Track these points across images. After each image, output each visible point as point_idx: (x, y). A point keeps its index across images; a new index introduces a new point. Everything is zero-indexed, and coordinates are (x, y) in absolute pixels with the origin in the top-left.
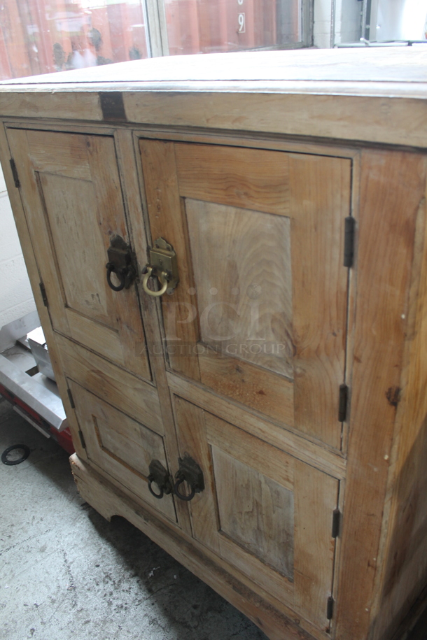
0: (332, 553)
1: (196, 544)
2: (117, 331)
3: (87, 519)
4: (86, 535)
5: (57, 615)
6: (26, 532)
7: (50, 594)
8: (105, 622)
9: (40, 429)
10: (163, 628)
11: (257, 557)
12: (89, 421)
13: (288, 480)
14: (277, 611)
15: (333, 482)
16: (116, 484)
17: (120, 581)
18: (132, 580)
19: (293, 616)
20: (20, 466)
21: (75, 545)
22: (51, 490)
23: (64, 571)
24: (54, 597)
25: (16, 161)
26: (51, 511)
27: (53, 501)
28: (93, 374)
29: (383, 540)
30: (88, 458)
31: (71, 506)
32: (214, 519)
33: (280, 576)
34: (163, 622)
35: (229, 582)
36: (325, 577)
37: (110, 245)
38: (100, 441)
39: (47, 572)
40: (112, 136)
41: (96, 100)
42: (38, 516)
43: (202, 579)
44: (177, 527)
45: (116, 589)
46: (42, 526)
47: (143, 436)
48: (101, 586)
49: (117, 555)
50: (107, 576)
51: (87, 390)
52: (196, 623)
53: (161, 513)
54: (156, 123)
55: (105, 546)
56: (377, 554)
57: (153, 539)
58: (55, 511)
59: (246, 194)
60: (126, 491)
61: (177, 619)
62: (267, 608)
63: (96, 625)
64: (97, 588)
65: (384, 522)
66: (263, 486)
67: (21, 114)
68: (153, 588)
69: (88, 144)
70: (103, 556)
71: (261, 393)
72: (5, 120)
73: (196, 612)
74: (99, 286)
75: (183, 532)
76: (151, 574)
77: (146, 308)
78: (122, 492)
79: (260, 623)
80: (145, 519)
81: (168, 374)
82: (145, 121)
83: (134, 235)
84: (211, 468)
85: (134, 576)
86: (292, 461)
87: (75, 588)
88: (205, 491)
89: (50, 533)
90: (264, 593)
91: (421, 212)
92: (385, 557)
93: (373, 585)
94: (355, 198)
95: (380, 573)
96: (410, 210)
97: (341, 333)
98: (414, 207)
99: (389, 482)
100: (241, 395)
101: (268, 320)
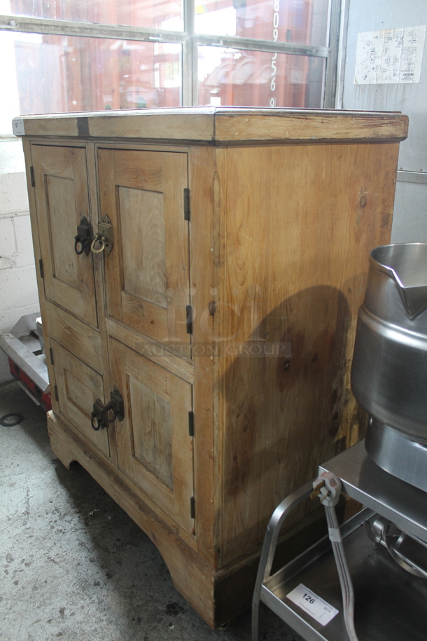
0: (192, 453)
1: (121, 475)
2: (81, 291)
3: (54, 470)
4: (49, 480)
5: (9, 528)
6: (3, 472)
7: (8, 515)
8: (44, 539)
9: (34, 399)
10: (88, 550)
11: (154, 474)
12: (62, 374)
13: (167, 393)
14: (165, 524)
15: (188, 387)
16: (75, 431)
17: (65, 514)
18: (75, 515)
19: (174, 527)
20: (13, 428)
21: (38, 486)
22: (31, 446)
23: (24, 501)
24: (11, 517)
25: (34, 169)
26: (27, 461)
27: (31, 454)
28: (66, 330)
29: (216, 432)
30: (60, 412)
31: (44, 459)
32: (130, 444)
33: (166, 488)
34: (89, 545)
35: (137, 503)
36: (189, 478)
37: (80, 224)
38: (68, 393)
39: (11, 500)
40: (85, 148)
41: (75, 122)
42: (16, 462)
43: (121, 506)
44: (110, 462)
45: (60, 519)
46: (17, 469)
47: (92, 379)
48: (50, 515)
49: (69, 497)
50: (56, 510)
51: (62, 346)
52: (115, 551)
53: (100, 450)
54: (103, 136)
55: (62, 490)
56: (214, 445)
57: (94, 477)
58: (30, 461)
59: (144, 180)
60: (81, 436)
61: (101, 545)
62: (159, 522)
63: (37, 539)
64: (46, 516)
65: (215, 415)
66: (157, 404)
67: (38, 134)
68: (90, 523)
69: (73, 153)
70: (58, 496)
71: (152, 322)
72: (31, 139)
73: (118, 543)
74: (73, 256)
75: (113, 465)
76: (91, 513)
77: (97, 268)
78: (78, 438)
79: (155, 538)
80: (90, 458)
81: (106, 319)
82: (97, 135)
83: (92, 215)
84: (129, 395)
85: (77, 513)
86: (168, 375)
87: (28, 514)
88: (125, 418)
89: (22, 475)
90: (159, 510)
91: (216, 182)
92: (220, 449)
93: (214, 475)
94: (190, 177)
95: (218, 464)
96: (211, 181)
97: (186, 268)
98: (212, 178)
99: (215, 379)
100: (143, 327)
101: (156, 267)
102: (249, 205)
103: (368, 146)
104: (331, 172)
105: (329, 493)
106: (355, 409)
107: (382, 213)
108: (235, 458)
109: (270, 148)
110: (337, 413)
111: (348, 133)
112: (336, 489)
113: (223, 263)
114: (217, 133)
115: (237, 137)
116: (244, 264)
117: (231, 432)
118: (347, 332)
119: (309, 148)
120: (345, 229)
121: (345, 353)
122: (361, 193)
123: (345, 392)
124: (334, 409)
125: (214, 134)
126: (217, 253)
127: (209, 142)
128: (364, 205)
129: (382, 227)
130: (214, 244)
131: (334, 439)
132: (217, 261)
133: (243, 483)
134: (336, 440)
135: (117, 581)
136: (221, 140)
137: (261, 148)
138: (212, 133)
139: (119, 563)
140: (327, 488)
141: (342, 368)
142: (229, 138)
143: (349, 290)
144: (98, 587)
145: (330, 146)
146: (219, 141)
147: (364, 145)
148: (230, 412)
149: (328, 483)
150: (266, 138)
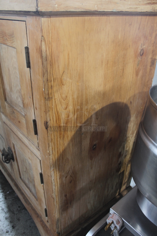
0: (43, 190)
10: (5, 212)
11: (29, 190)
13: (30, 159)
14: (36, 212)
15: (39, 161)
19: (40, 215)
29: (54, 187)
32: (18, 173)
33: (34, 198)
35: (24, 198)
36: (44, 200)
52: (17, 213)
56: (53, 193)
61: (11, 210)
62: (33, 210)
65: (52, 180)
71: (19, 122)
73: (19, 209)
76: (8, 193)
85: (2, 192)
86: (29, 151)
88: (15, 161)
91: (43, 43)
92: (57, 194)
93: (54, 205)
94: (28, 38)
95: (56, 201)
96: (40, 42)
97: (31, 97)
98: (40, 40)
99: (51, 162)
100: (16, 122)
101: (18, 92)
102: (69, 59)
103: (148, 17)
104: (125, 34)
105: (116, 227)
106: (129, 158)
107: (152, 58)
108: (66, 196)
109: (84, 17)
110: (121, 162)
111: (137, 8)
112: (119, 226)
113: (52, 98)
114: (39, 5)
115: (57, 9)
116: (66, 97)
117: (62, 185)
118: (128, 124)
119: (112, 18)
120: (130, 69)
121: (126, 134)
122: (141, 47)
123: (125, 152)
124: (120, 160)
125: (37, 6)
126: (46, 92)
127: (34, 12)
128: (142, 54)
129: (151, 66)
130: (45, 86)
131: (119, 172)
132: (47, 97)
133: (71, 204)
134: (119, 173)
135: (17, 230)
136: (43, 10)
137: (77, 18)
138: (36, 5)
139: (19, 220)
140: (114, 225)
141: (124, 142)
142: (50, 9)
143: (131, 102)
144: (7, 233)
145: (124, 17)
146: (42, 12)
147: (145, 17)
148: (61, 177)
149: (115, 222)
150: (80, 10)
